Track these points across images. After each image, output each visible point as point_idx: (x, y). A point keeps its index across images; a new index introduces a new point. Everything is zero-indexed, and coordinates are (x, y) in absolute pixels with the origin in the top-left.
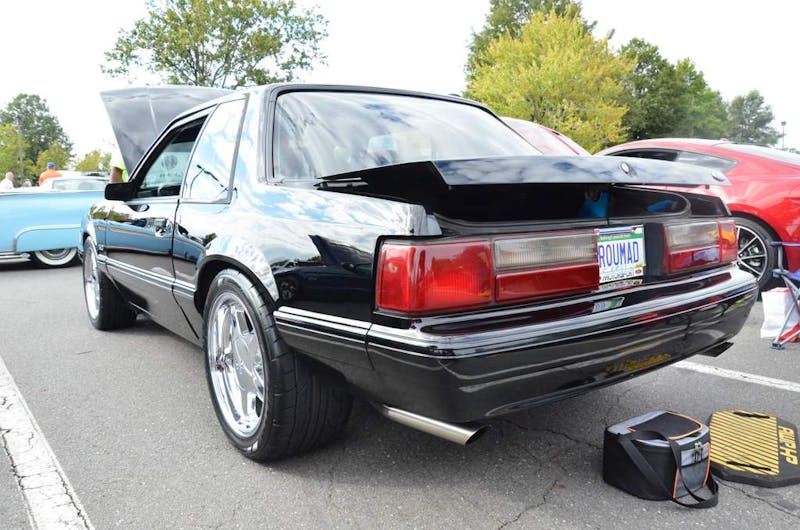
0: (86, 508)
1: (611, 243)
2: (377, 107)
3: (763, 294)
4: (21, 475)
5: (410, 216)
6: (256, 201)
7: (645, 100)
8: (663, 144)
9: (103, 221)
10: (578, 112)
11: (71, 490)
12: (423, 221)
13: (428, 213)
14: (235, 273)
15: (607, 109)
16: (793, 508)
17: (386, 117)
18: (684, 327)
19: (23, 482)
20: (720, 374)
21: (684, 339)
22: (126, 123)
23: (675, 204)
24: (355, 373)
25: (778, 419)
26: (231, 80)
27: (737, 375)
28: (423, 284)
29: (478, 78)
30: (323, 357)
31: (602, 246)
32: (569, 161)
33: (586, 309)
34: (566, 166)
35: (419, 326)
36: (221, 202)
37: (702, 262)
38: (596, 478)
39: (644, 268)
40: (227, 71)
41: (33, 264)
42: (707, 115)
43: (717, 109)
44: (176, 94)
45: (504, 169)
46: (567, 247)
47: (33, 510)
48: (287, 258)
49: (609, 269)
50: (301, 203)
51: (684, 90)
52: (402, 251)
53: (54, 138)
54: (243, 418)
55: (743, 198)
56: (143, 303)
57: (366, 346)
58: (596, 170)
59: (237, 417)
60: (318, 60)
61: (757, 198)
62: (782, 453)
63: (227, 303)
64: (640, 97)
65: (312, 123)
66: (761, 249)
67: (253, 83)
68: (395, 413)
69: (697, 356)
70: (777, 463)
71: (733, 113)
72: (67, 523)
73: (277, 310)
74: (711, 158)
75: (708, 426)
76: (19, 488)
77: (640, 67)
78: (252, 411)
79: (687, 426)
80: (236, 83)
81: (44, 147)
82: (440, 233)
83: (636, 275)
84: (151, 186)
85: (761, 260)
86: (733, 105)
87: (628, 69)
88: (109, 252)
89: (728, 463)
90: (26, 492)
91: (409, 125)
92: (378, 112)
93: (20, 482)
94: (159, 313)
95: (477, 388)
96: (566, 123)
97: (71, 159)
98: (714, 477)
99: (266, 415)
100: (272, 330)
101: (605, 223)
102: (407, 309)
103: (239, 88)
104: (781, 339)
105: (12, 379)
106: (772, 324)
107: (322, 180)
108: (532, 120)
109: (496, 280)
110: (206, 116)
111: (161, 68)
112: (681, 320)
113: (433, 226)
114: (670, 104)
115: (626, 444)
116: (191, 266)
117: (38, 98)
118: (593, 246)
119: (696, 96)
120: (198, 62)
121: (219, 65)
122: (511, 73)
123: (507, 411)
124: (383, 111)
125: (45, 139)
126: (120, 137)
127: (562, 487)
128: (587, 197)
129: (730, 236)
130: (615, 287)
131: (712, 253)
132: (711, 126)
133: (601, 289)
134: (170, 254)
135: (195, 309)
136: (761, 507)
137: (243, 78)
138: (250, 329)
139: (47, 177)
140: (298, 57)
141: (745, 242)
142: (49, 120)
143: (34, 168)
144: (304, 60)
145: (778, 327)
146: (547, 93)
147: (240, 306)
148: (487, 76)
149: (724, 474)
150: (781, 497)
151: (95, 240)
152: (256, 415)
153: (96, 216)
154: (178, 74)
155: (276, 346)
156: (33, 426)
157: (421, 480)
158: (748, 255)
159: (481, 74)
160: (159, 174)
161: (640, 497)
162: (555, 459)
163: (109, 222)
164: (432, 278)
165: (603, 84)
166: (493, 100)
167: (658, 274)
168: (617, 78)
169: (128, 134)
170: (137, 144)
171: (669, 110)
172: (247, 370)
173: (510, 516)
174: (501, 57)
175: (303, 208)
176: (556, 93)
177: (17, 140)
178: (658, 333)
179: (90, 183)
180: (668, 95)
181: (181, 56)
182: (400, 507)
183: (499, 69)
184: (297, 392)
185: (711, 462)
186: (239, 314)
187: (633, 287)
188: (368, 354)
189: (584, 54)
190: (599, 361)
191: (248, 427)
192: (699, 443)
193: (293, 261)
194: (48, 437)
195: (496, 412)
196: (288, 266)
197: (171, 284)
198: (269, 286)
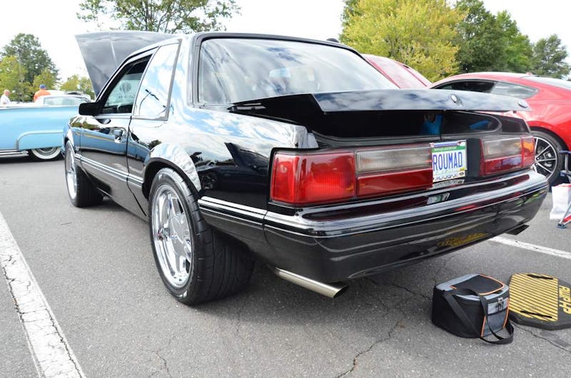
0: (68, 336)
1: (442, 153)
2: (277, 50)
3: (553, 188)
4: (22, 311)
5: (295, 133)
6: (188, 117)
7: (473, 42)
8: (485, 76)
9: (79, 128)
10: (423, 50)
11: (56, 323)
12: (305, 137)
13: (309, 131)
14: (171, 171)
15: (444, 49)
16: (566, 345)
17: (283, 57)
18: (495, 214)
19: (24, 317)
20: (519, 246)
21: (495, 222)
22: (94, 57)
23: (490, 123)
24: (255, 245)
25: (559, 281)
26: (172, 25)
27: (531, 247)
28: (304, 183)
29: (350, 24)
30: (234, 233)
31: (435, 156)
32: (414, 93)
33: (422, 202)
34: (413, 96)
35: (301, 214)
36: (161, 119)
37: (509, 166)
38: (427, 320)
39: (466, 171)
40: (169, 19)
41: (31, 158)
42: (518, 54)
43: (525, 49)
44: (132, 37)
45: (368, 98)
46: (410, 157)
47: (30, 337)
48: (209, 159)
49: (440, 172)
50: (221, 120)
51: (501, 35)
52: (290, 159)
53: (45, 66)
54: (177, 274)
55: (541, 116)
56: (108, 189)
57: (263, 227)
58: (434, 100)
59: (173, 273)
60: (235, 10)
61: (552, 117)
62: (560, 305)
63: (165, 192)
64: (469, 39)
65: (227, 61)
66: (553, 154)
67: (188, 27)
68: (284, 273)
69: (505, 234)
70: (557, 312)
71: (537, 52)
72: (53, 347)
73: (200, 199)
74: (519, 87)
75: (508, 285)
76: (21, 321)
77: (469, 17)
78: (183, 269)
79: (493, 285)
80: (175, 27)
81: (38, 72)
82: (317, 146)
83: (460, 176)
84: (113, 104)
85: (553, 162)
86: (538, 45)
87: (460, 19)
88: (83, 151)
89: (521, 312)
90: (25, 323)
91: (300, 63)
92: (277, 53)
93: (21, 317)
94: (119, 196)
95: (341, 258)
96: (414, 58)
97: (57, 81)
98: (511, 322)
99: (192, 273)
100: (197, 212)
101: (438, 138)
102: (292, 201)
103: (177, 31)
104: (565, 221)
105: (15, 242)
106: (558, 210)
107: (233, 105)
108: (389, 57)
109: (357, 181)
110: (150, 56)
111: (121, 17)
112: (492, 209)
113: (312, 141)
114: (491, 45)
115: (449, 298)
116: (140, 164)
117: (33, 37)
118: (428, 154)
119: (510, 39)
120: (147, 11)
121: (163, 14)
122: (375, 21)
123: (364, 275)
124: (281, 52)
125: (38, 66)
126: (90, 68)
127: (402, 327)
128: (426, 120)
129: (529, 146)
130: (444, 185)
131: (516, 159)
132: (521, 61)
133: (434, 187)
134: (125, 155)
135: (143, 196)
136: (545, 343)
137: (181, 24)
138: (182, 211)
139: (40, 95)
140: (221, 8)
141: (541, 149)
142: (41, 53)
143: (31, 88)
144: (225, 11)
145: (562, 212)
146: (400, 36)
147: (174, 195)
148: (357, 23)
149: (518, 319)
150: (559, 337)
151: (73, 144)
152: (186, 272)
153: (74, 125)
154: (133, 20)
155: (199, 224)
156: (30, 276)
157: (301, 320)
158: (543, 158)
159: (353, 22)
160: (118, 96)
161: (457, 335)
162: (398, 306)
163: (83, 129)
164: (311, 177)
165: (442, 30)
166: (361, 41)
167: (476, 175)
168: (452, 25)
169: (97, 66)
170: (104, 72)
171: (490, 49)
172: (180, 240)
173: (364, 347)
174: (368, 9)
175: (222, 123)
176: (406, 36)
177: (18, 66)
178: (475, 218)
179: (70, 100)
180: (490, 38)
181: (135, 6)
182: (287, 340)
183: (366, 18)
184: (214, 257)
185: (510, 311)
186: (174, 200)
187: (457, 186)
188: (265, 232)
189: (428, 8)
190: (431, 239)
191: (180, 280)
192: (502, 298)
193: (213, 161)
194: (40, 285)
195: (356, 275)
196: (210, 165)
197: (126, 177)
198: (194, 180)
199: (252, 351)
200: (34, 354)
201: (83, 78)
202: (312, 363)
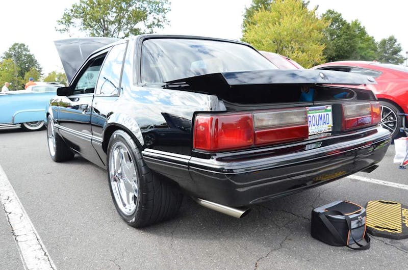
0: (50, 251)
1: (314, 115)
2: (196, 46)
3: (395, 140)
4: (16, 235)
5: (210, 101)
6: (133, 95)
7: (335, 41)
8: (344, 64)
9: (57, 107)
10: (300, 48)
11: (41, 243)
12: (217, 104)
13: (219, 100)
14: (122, 132)
15: (315, 47)
17: (201, 52)
18: (353, 157)
19: (17, 238)
20: (372, 182)
21: (353, 163)
22: (67, 57)
23: (348, 94)
24: (184, 182)
25: (402, 205)
26: (122, 34)
27: (381, 182)
28: (217, 137)
29: (248, 31)
30: (168, 174)
31: (310, 116)
32: (295, 72)
33: (302, 148)
34: (294, 75)
35: (215, 157)
36: (115, 96)
37: (363, 124)
38: (307, 235)
39: (332, 127)
40: (119, 30)
41: (23, 129)
42: (367, 49)
43: (372, 46)
45: (261, 77)
46: (291, 116)
47: (22, 252)
48: (149, 124)
49: (314, 127)
50: (157, 96)
51: (355, 36)
52: (206, 119)
53: (33, 65)
54: (127, 206)
55: (385, 91)
56: (78, 148)
57: (188, 168)
58: (308, 77)
59: (124, 205)
60: (166, 23)
61: (392, 91)
62: (403, 222)
63: (118, 147)
64: (332, 40)
65: (162, 56)
66: (394, 117)
67: (133, 35)
68: (205, 202)
69: (360, 172)
70: (401, 227)
71: (381, 48)
72: (39, 259)
73: (143, 150)
74: (368, 71)
75: (366, 208)
76: (16, 241)
77: (332, 24)
78: (132, 202)
79: (354, 208)
80: (124, 35)
81: (28, 70)
82: (225, 110)
83: (328, 131)
84: (80, 88)
85: (394, 123)
86: (381, 43)
87: (325, 25)
88: (60, 122)
89: (375, 227)
90: (19, 243)
91: (212, 56)
92: (197, 49)
93: (15, 238)
94: (86, 153)
95: (246, 189)
96: (294, 54)
97: (41, 76)
98: (368, 234)
99: (139, 204)
100: (141, 160)
101: (312, 104)
102: (209, 149)
103: (125, 38)
104: (404, 164)
105: (12, 187)
106: (399, 156)
107: (166, 84)
108: (276, 53)
109: (255, 134)
110: (107, 52)
111: (86, 29)
112: (351, 154)
113: (222, 106)
114: (348, 44)
115: (323, 217)
116: (100, 129)
117: (24, 45)
118: (305, 116)
119: (362, 39)
120: (104, 25)
121: (115, 27)
122: (265, 29)
123: (261, 201)
124: (200, 48)
125: (28, 66)
126: (65, 64)
127: (290, 239)
128: (302, 91)
129: (376, 110)
130: (317, 137)
131: (368, 119)
132: (369, 54)
133: (310, 138)
134: (90, 124)
135: (103, 151)
136: (393, 249)
137: (128, 33)
138: (131, 160)
139: (29, 85)
140: (156, 22)
141: (386, 114)
142: (30, 56)
143: (23, 81)
144: (159, 23)
145: (403, 157)
146: (284, 38)
147: (125, 149)
148: (253, 30)
149: (373, 232)
150: (403, 244)
151: (52, 116)
152: (134, 204)
153: (53, 104)
154: (95, 32)
155: (143, 169)
156: (23, 210)
157: (218, 236)
158: (387, 121)
159: (250, 29)
160: (84, 82)
161: (330, 245)
162: (287, 226)
163: (59, 107)
164: (222, 133)
165: (313, 34)
166: (256, 43)
167: (339, 130)
168: (320, 30)
169: (69, 62)
170: (74, 67)
171: (347, 46)
172: (129, 181)
173: (263, 254)
174: (260, 20)
175: (158, 98)
176: (288, 38)
177: (14, 66)
178: (340, 160)
179: (50, 88)
180: (347, 39)
181: (96, 22)
182: (207, 250)
183: (259, 27)
184: (154, 193)
185: (367, 226)
186: (124, 152)
187: (326, 137)
188: (190, 173)
189: (303, 18)
190: (309, 175)
191: (130, 210)
192: (361, 217)
193: (152, 125)
194: (29, 216)
195: (255, 201)
196: (150, 128)
197: (90, 138)
198: (139, 138)
199: (182, 259)
200: (25, 264)
201: (59, 73)
202: (226, 266)
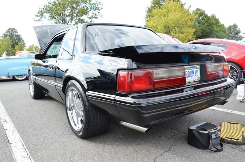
0: (30, 153)
1: (190, 71)
2: (118, 30)
3: (237, 86)
4: (10, 143)
5: (127, 63)
6: (81, 59)
7: (201, 27)
9: (34, 66)
10: (180, 31)
11: (25, 147)
12: (131, 64)
13: (133, 62)
14: (74, 81)
15: (189, 30)
17: (121, 33)
18: (213, 96)
19: (11, 145)
20: (224, 111)
21: (212, 100)
22: (41, 37)
23: (209, 58)
24: (112, 111)
25: (242, 125)
26: (73, 23)
27: (229, 111)
28: (131, 84)
29: (149, 21)
30: (101, 106)
31: (187, 72)
32: (177, 45)
33: (182, 91)
34: (176, 47)
35: (130, 96)
36: (70, 59)
37: (218, 76)
38: (185, 143)
39: (200, 78)
40: (72, 20)
41: (14, 79)
42: (220, 32)
43: (223, 30)
44: (57, 27)
45: (157, 48)
46: (176, 72)
47: (14, 153)
48: (90, 76)
49: (189, 78)
50: (94, 60)
51: (213, 24)
52: (125, 73)
53: (20, 41)
54: (77, 125)
55: (231, 57)
56: (47, 91)
57: (114, 103)
58: (185, 48)
59: (75, 125)
60: (100, 16)
61: (235, 57)
62: (243, 135)
63: (72, 90)
64: (199, 26)
65: (98, 35)
66: (237, 72)
68: (124, 123)
69: (216, 105)
70: (241, 138)
71: (228, 31)
72: (24, 157)
73: (87, 92)
74: (221, 44)
75: (220, 127)
76: (10, 147)
77: (199, 17)
78: (80, 123)
79: (214, 126)
80: (75, 23)
81: (17, 44)
82: (136, 68)
83: (197, 80)
84: (49, 55)
85: (237, 76)
86: (228, 28)
87: (195, 17)
88: (36, 75)
89: (226, 138)
90: (12, 148)
91: (128, 35)
92: (118, 31)
93: (10, 145)
94: (52, 94)
95: (148, 115)
96: (176, 34)
97: (25, 47)
98: (222, 142)
99: (84, 124)
100: (86, 98)
101: (188, 64)
102: (126, 91)
103: (76, 25)
104: (243, 100)
105: (7, 114)
106: (240, 95)
107: (101, 52)
108: (166, 34)
109: (154, 82)
110: (65, 33)
111: (52, 20)
112: (211, 94)
113: (134, 66)
114: (208, 28)
115: (195, 132)
116: (61, 79)
117: (15, 29)
118: (184, 71)
119: (217, 26)
120: (63, 17)
121: (70, 18)
122: (159, 19)
123: (157, 122)
124: (120, 31)
125: (17, 41)
126: (39, 40)
127: (175, 145)
128: (182, 56)
129: (226, 68)
130: (191, 84)
131: (221, 73)
132: (222, 35)
133: (187, 85)
134: (55, 76)
136: (237, 151)
137: (77, 22)
138: (79, 98)
139: (18, 53)
140: (94, 15)
141: (232, 70)
142: (18, 36)
143: (14, 51)
144: (96, 16)
145: (242, 96)
146: (170, 25)
147: (76, 91)
148: (152, 20)
149: (225, 141)
150: (243, 148)
151: (32, 72)
153: (32, 64)
154: (57, 21)
155: (87, 103)
156: (14, 128)
158: (233, 74)
159: (150, 20)
160: (51, 51)
161: (199, 148)
162: (173, 137)
163: (36, 66)
164: (134, 82)
165: (188, 22)
166: (154, 28)
167: (204, 80)
168: (192, 20)
169: (42, 39)
170: (45, 42)
171: (208, 30)
172: (78, 111)
173: (159, 154)
174: (156, 14)
175: (95, 61)
176: (173, 25)
177: (9, 42)
178: (204, 98)
179: (31, 55)
180: (208, 25)
181: (58, 15)
182: (125, 152)
183: (155, 18)
184: (93, 117)
185: (221, 137)
186: (76, 93)
187: (196, 84)
188: (115, 105)
189: (182, 13)
190: (186, 107)
191: (79, 128)
192: (217, 132)
193: (92, 77)
194: (18, 131)
195: (154, 122)
196: (91, 79)
197: (55, 85)
198: (85, 84)
199: (110, 157)
200: (16, 160)
201: (36, 46)
202: (137, 161)
